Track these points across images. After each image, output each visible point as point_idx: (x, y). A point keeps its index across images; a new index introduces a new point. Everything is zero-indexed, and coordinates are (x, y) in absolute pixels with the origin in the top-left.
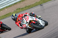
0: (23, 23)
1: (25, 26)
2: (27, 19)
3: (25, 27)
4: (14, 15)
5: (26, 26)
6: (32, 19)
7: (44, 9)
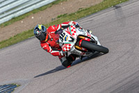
0: (64, 42)
1: (68, 46)
2: (73, 32)
3: (68, 49)
4: (40, 27)
5: (71, 47)
7: (125, 18)
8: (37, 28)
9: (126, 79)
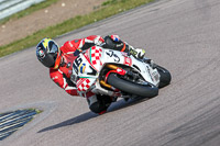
0: (80, 74)
1: (85, 83)
2: (93, 59)
3: (86, 88)
4: (46, 45)
5: (90, 84)
6: (112, 60)
7: (208, 6)
8: (41, 45)
9: (210, 103)
